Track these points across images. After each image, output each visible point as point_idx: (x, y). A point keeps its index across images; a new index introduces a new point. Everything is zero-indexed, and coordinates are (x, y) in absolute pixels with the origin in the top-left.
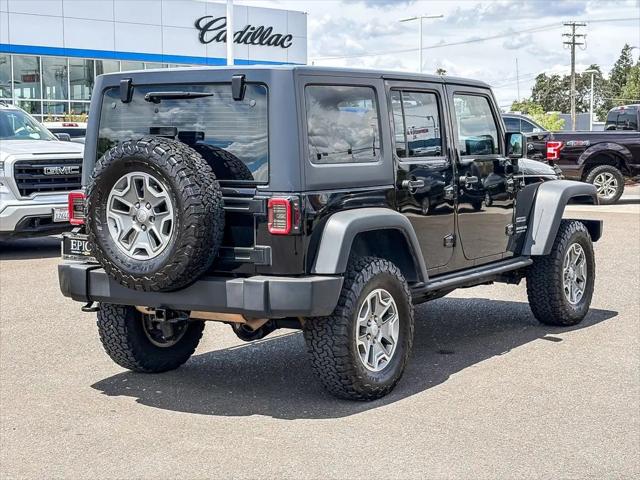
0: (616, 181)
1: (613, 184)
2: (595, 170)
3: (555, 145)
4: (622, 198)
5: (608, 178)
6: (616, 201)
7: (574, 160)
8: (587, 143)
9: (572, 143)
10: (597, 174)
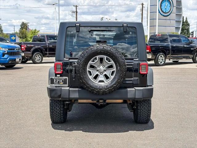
0: (41, 57)
1: (40, 58)
2: (35, 54)
3: (24, 46)
4: (43, 62)
5: (39, 56)
6: (41, 63)
7: (29, 51)
8: (33, 45)
9: (29, 45)
10: (36, 55)
